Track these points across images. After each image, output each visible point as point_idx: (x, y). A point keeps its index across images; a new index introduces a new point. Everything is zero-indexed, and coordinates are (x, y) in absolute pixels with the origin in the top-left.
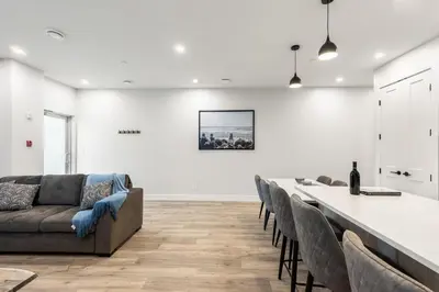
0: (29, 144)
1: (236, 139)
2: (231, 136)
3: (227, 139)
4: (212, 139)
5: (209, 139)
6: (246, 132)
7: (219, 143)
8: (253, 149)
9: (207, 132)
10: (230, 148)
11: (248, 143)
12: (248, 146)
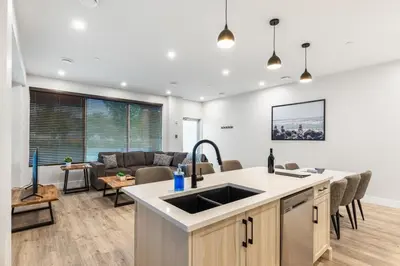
0: (176, 136)
1: (305, 130)
2: (301, 127)
3: (296, 130)
4: (283, 131)
5: (280, 130)
6: (316, 123)
7: (289, 134)
8: (324, 139)
9: (278, 124)
10: (300, 139)
11: (319, 134)
12: (318, 136)
